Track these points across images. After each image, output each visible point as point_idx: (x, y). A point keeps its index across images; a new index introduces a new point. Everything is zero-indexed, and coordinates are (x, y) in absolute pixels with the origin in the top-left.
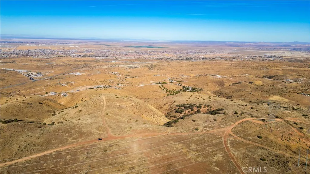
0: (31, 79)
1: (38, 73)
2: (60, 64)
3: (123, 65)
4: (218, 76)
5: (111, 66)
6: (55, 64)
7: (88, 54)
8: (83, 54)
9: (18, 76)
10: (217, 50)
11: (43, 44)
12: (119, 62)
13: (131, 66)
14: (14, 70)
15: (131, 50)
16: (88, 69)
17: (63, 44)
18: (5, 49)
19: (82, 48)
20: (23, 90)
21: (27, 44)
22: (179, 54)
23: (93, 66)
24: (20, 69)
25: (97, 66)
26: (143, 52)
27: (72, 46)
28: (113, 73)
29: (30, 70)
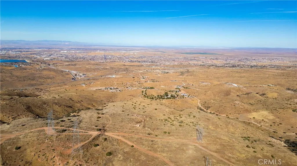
0: (73, 79)
1: (83, 74)
2: (106, 68)
3: (159, 70)
4: (234, 85)
5: (147, 71)
6: (102, 68)
7: (139, 60)
8: (135, 60)
9: (67, 76)
10: (278, 58)
11: (111, 51)
12: (158, 67)
13: (165, 71)
14: (69, 71)
15: (181, 57)
16: (125, 73)
17: (127, 51)
18: (79, 54)
19: (139, 54)
20: (53, 87)
21: (99, 51)
22: (230, 61)
23: (132, 70)
24: (74, 70)
25: (135, 70)
26: (192, 58)
27: (132, 53)
28: (143, 77)
29: (80, 72)
